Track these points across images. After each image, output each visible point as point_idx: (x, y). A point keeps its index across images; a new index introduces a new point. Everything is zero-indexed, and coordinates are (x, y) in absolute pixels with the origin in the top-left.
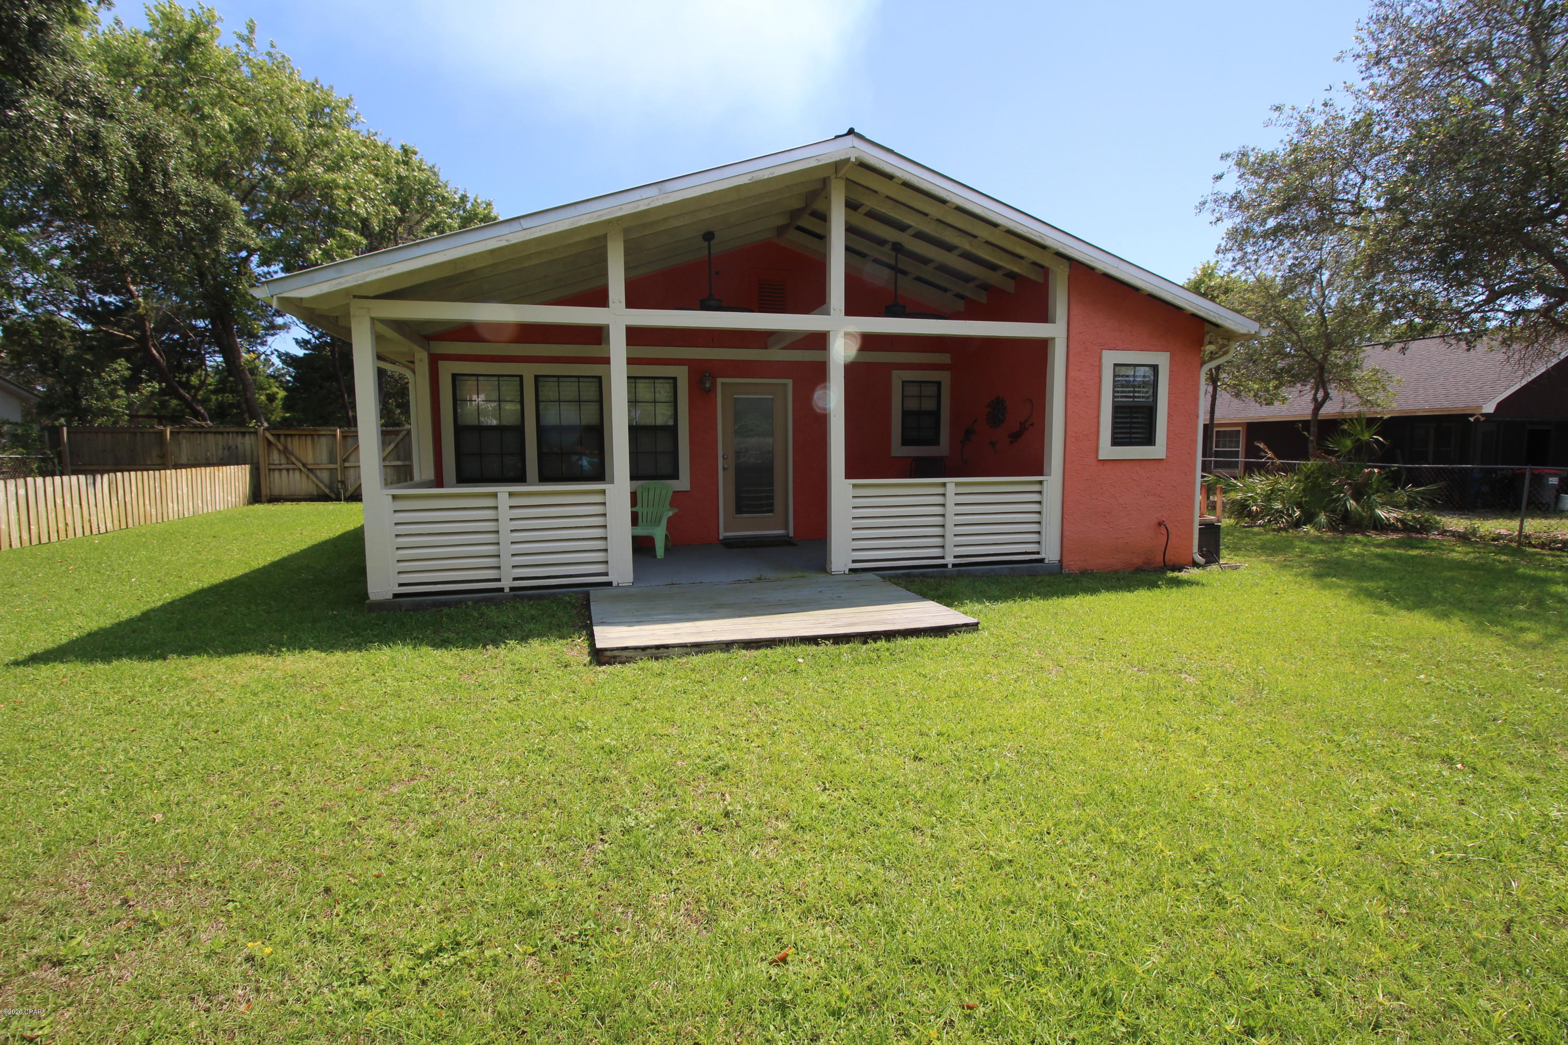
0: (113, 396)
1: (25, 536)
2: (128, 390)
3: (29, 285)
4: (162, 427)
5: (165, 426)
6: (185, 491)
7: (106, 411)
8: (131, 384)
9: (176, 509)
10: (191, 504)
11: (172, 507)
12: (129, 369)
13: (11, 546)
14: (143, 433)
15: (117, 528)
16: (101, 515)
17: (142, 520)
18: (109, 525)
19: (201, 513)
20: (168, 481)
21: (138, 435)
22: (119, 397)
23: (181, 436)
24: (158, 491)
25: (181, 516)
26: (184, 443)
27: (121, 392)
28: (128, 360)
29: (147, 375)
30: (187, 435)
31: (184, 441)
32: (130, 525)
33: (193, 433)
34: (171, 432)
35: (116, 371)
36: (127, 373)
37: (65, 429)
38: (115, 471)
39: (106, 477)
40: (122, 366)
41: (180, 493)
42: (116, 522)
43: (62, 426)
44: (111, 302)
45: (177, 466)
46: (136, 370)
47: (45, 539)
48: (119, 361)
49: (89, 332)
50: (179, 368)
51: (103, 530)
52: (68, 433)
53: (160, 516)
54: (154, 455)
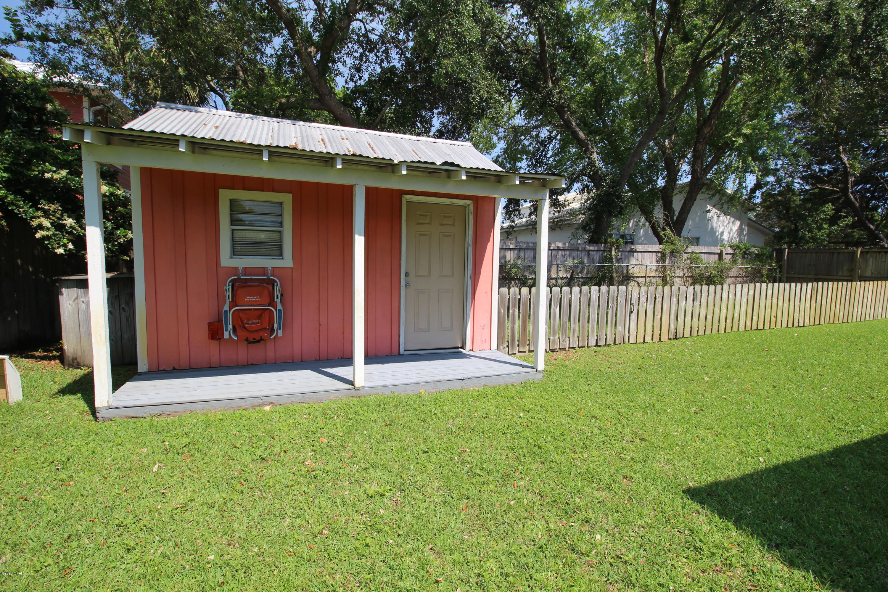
0: (820, 228)
1: (749, 323)
2: (831, 225)
3: (779, 167)
4: (855, 248)
5: (857, 248)
6: (869, 299)
7: (814, 239)
8: (833, 220)
9: (859, 313)
10: (872, 310)
11: (857, 311)
12: (833, 209)
13: (738, 329)
14: (839, 253)
15: (812, 324)
16: (802, 313)
17: (832, 319)
18: (807, 321)
19: (879, 317)
20: (857, 290)
21: (836, 255)
22: (824, 228)
23: (869, 255)
24: (848, 297)
25: (863, 319)
26: (871, 261)
27: (826, 226)
28: (833, 205)
29: (845, 213)
30: (875, 255)
31: (871, 259)
32: (822, 322)
33: (880, 252)
34: (861, 252)
35: (824, 212)
36: (831, 213)
37: (787, 250)
38: (817, 280)
39: (810, 285)
40: (829, 209)
41: (865, 300)
42: (812, 319)
43: (785, 249)
44: (826, 169)
45: (863, 279)
46: (837, 210)
47: (761, 327)
48: (827, 205)
49: (810, 190)
50: (867, 208)
51: (801, 324)
52: (788, 253)
53: (846, 317)
54: (845, 268)
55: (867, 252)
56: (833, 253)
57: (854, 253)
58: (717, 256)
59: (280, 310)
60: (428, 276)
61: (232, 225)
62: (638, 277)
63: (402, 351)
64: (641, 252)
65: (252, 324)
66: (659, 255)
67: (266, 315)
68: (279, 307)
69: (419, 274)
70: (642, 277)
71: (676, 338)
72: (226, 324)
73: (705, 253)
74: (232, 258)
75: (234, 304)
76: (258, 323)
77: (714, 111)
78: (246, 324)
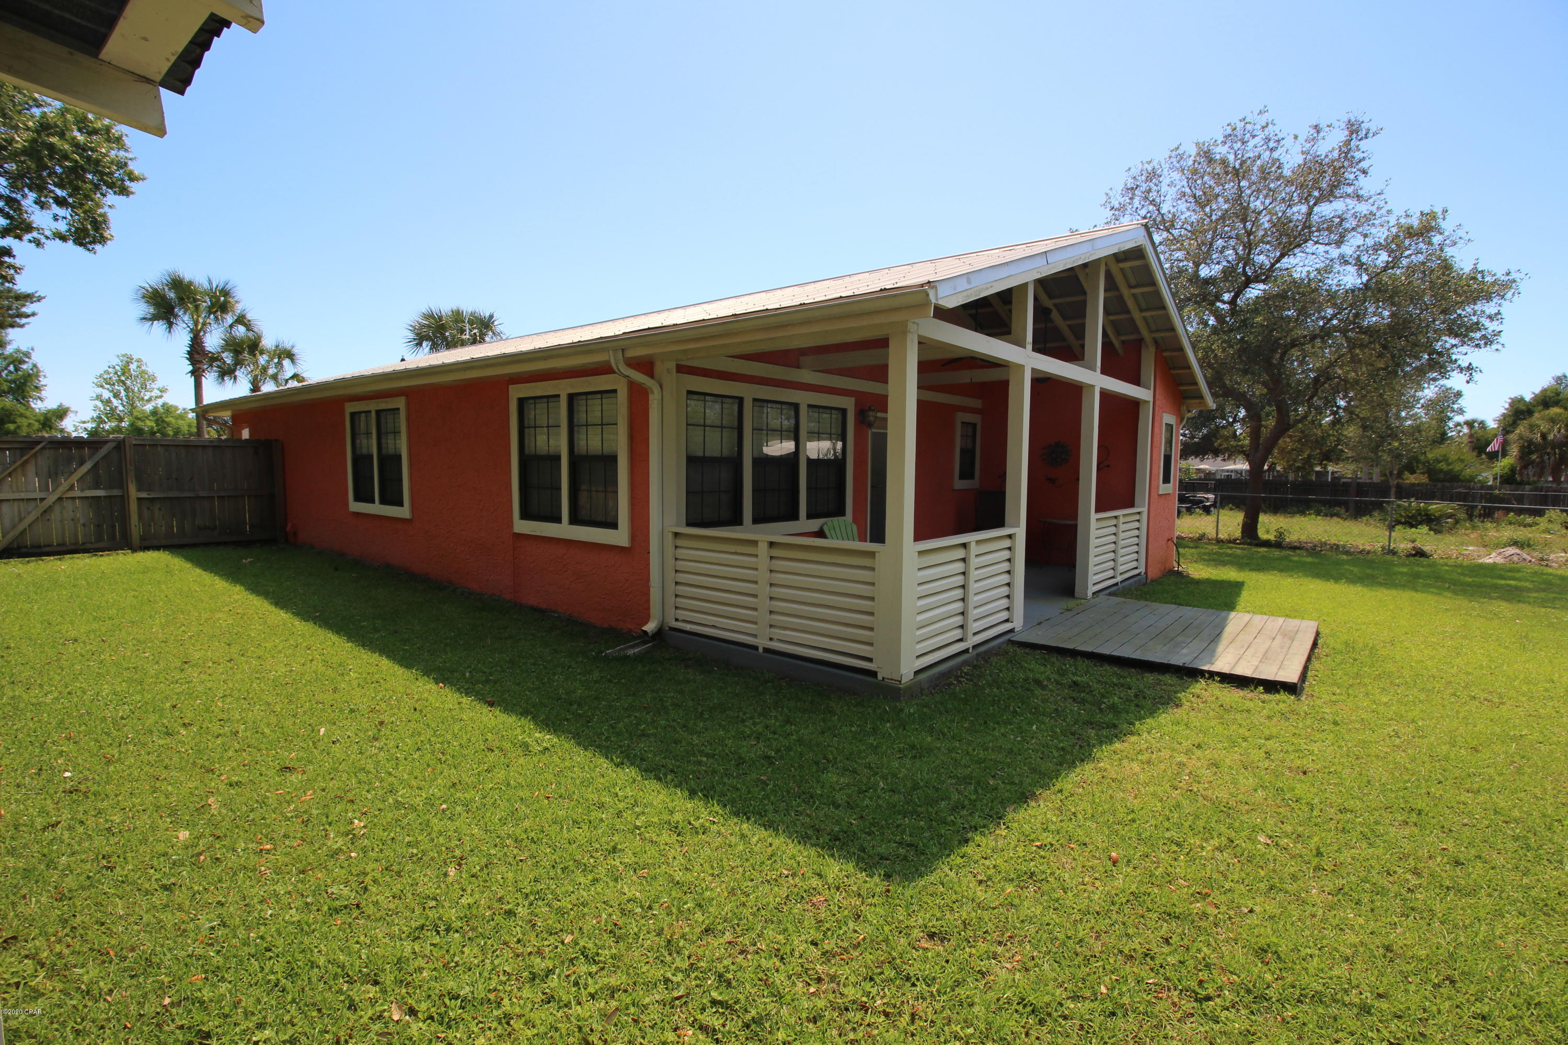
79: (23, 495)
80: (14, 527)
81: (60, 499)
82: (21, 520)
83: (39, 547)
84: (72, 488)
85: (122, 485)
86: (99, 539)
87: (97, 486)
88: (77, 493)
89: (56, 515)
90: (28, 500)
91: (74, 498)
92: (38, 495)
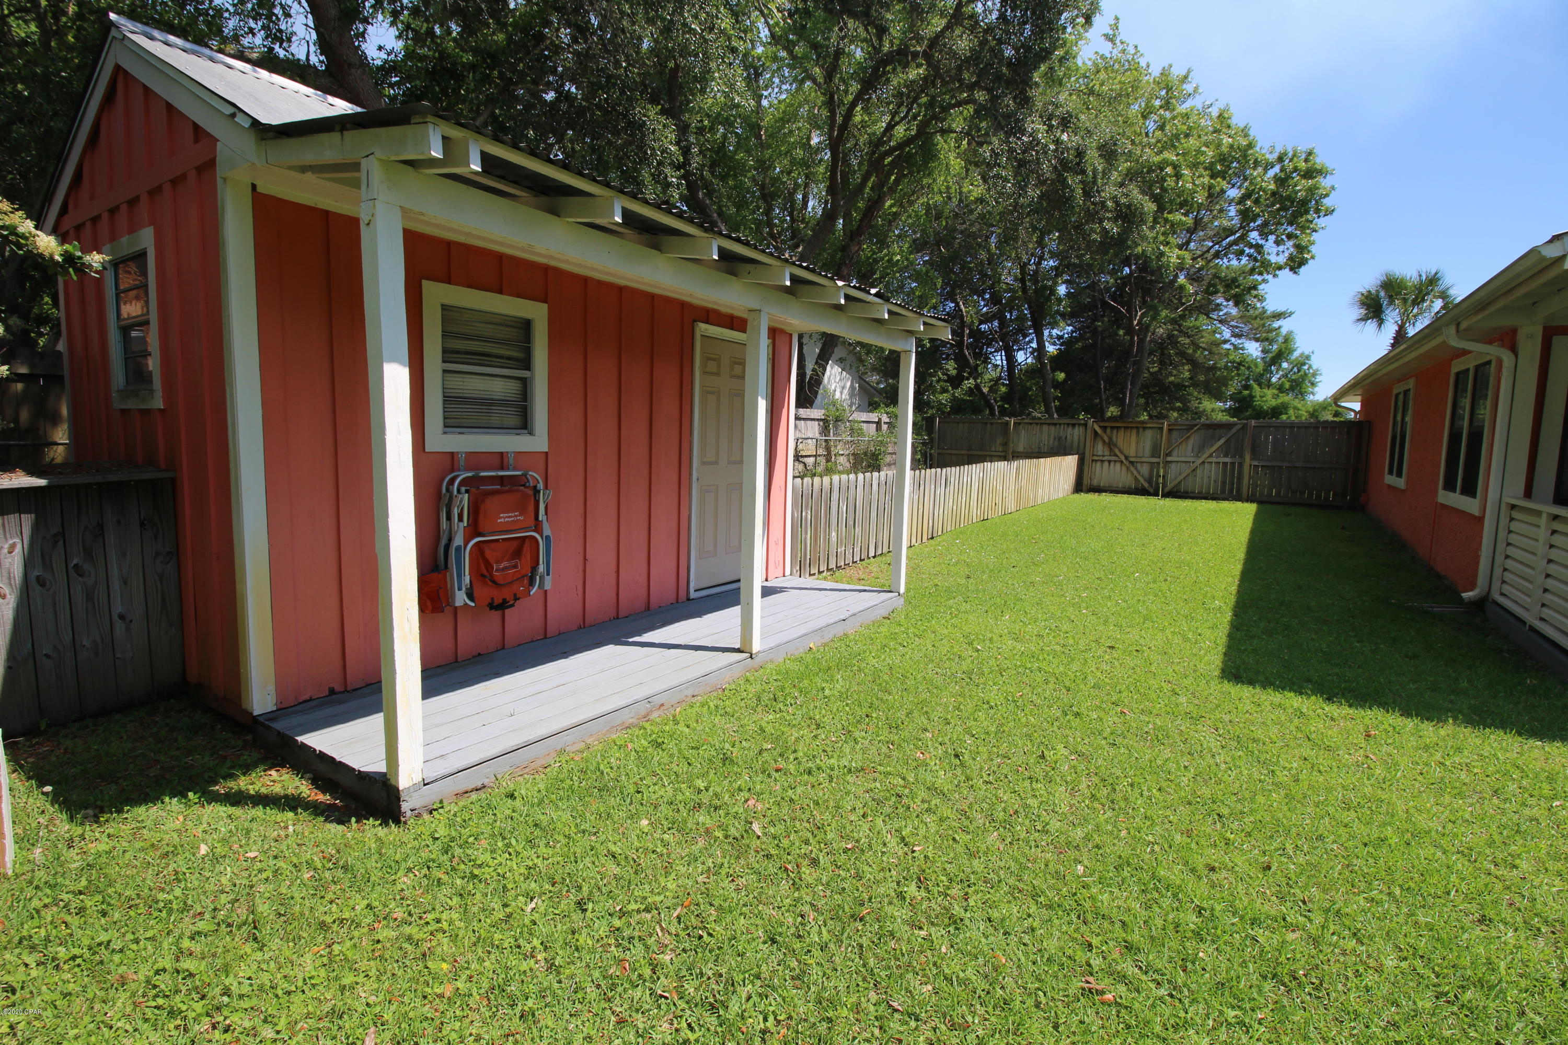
4: (1008, 419)
5: (1011, 418)
14: (992, 424)
21: (988, 426)
23: (1021, 427)
30: (1027, 427)
31: (1024, 432)
33: (1031, 424)
34: (1015, 424)
37: (937, 419)
43: (935, 417)
45: (1016, 454)
52: (939, 422)
54: (998, 442)
55: (1019, 424)
56: (986, 424)
57: (1007, 424)
58: (875, 425)
59: (548, 537)
60: (716, 463)
61: (444, 362)
62: (806, 456)
63: (693, 595)
64: (804, 419)
65: (506, 568)
66: (821, 423)
67: (527, 549)
68: (547, 531)
69: (705, 460)
70: (809, 456)
71: (932, 538)
72: (459, 576)
73: (864, 422)
74: (445, 433)
75: (474, 530)
76: (515, 566)
77: (864, 224)
78: (497, 570)
79: (1183, 459)
80: (1176, 478)
81: (1203, 462)
82: (1180, 474)
83: (1187, 493)
84: (1211, 456)
85: (1242, 456)
86: (1223, 491)
87: (1226, 456)
88: (1214, 460)
89: (1199, 472)
90: (1186, 462)
91: (1211, 463)
92: (1191, 459)
